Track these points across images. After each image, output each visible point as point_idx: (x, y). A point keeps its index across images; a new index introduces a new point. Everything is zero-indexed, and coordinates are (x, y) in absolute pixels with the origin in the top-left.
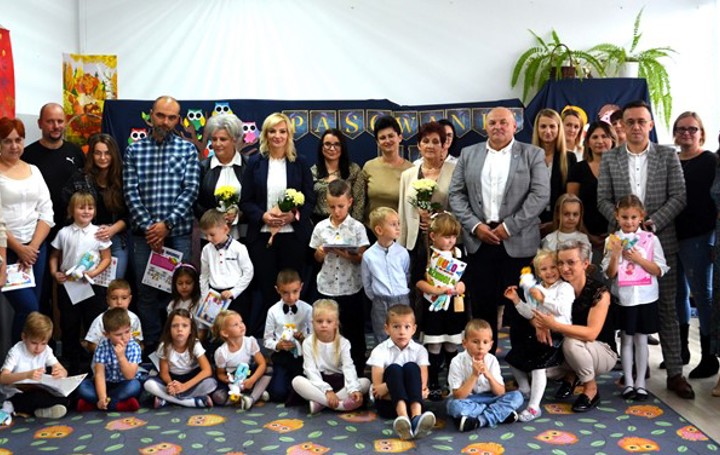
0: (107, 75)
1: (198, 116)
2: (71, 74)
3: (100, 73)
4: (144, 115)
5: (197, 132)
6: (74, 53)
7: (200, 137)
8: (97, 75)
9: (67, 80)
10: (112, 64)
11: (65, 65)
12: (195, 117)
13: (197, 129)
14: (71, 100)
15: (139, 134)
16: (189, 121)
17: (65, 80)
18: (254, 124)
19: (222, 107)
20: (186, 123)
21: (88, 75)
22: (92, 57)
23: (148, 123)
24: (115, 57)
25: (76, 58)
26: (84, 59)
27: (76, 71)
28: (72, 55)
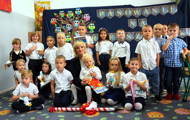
0: (48, 7)
1: (71, 13)
2: (37, 7)
3: (46, 7)
4: (55, 14)
5: (71, 18)
7: (72, 20)
8: (45, 7)
9: (36, 8)
10: (49, 3)
11: (35, 4)
12: (70, 13)
13: (71, 17)
14: (37, 14)
15: (54, 19)
16: (68, 15)
17: (35, 8)
18: (88, 15)
19: (78, 10)
20: (67, 15)
21: (42, 7)
22: (43, 2)
23: (56, 16)
24: (50, 2)
25: (39, 2)
26: (41, 3)
27: (39, 6)
28: (37, 1)
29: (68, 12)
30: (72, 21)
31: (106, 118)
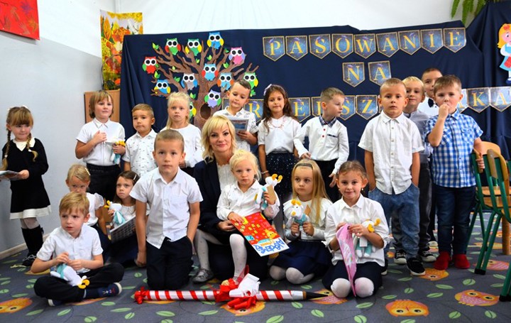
0: (136, 27)
1: (196, 44)
2: (108, 26)
3: (131, 26)
4: (154, 46)
6: (112, 12)
7: (198, 61)
8: (128, 28)
9: (105, 30)
10: (139, 19)
11: (102, 19)
12: (194, 45)
13: (196, 55)
14: (108, 45)
15: (151, 61)
16: (189, 48)
17: (102, 30)
18: (240, 49)
19: (215, 36)
20: (187, 51)
21: (122, 28)
22: (124, 14)
23: (158, 52)
24: (141, 14)
25: (112, 15)
26: (119, 16)
27: (113, 25)
28: (109, 13)
29: (187, 41)
30: (199, 64)
31: (282, 318)
